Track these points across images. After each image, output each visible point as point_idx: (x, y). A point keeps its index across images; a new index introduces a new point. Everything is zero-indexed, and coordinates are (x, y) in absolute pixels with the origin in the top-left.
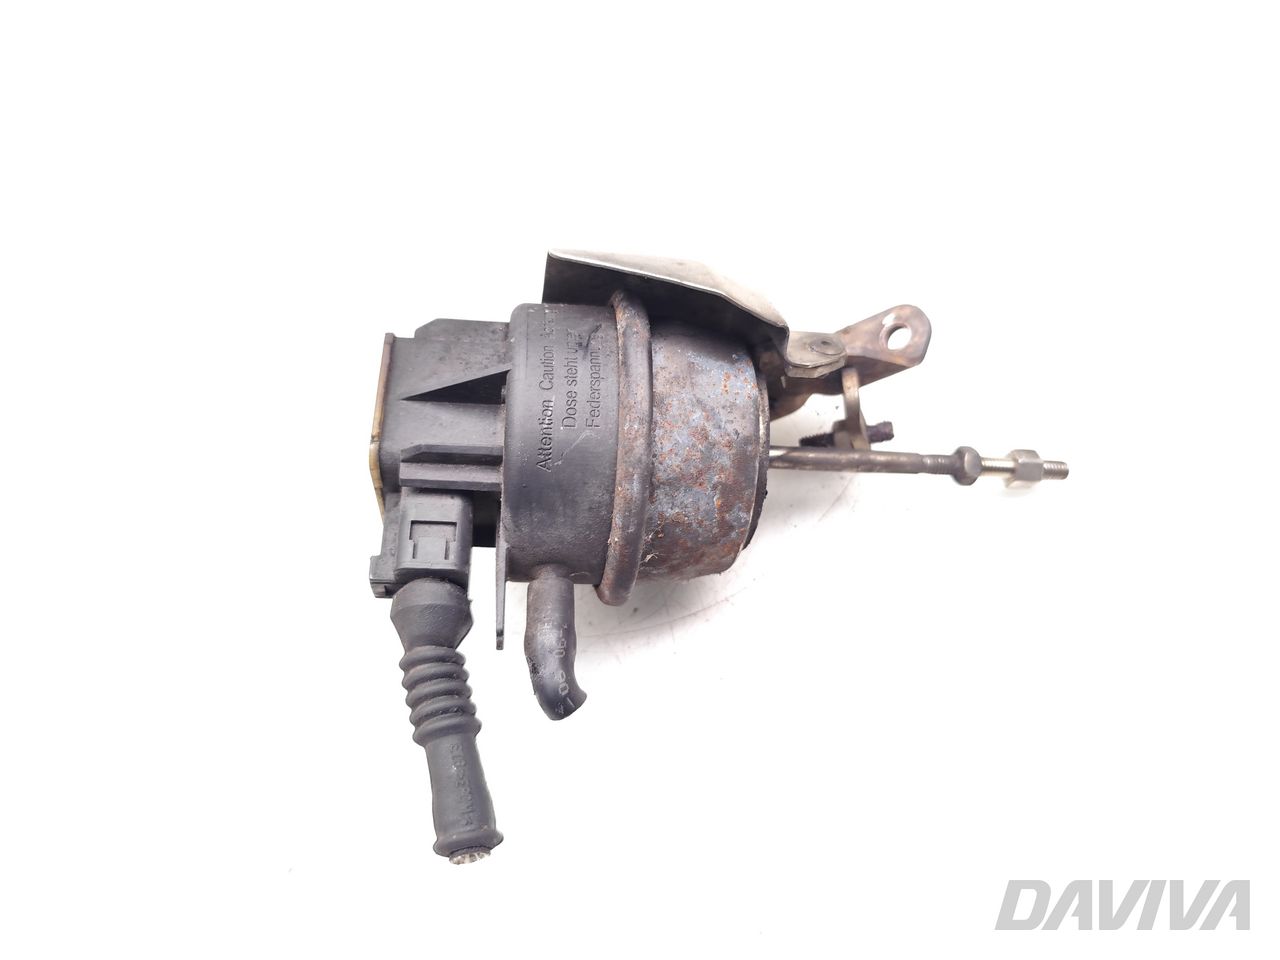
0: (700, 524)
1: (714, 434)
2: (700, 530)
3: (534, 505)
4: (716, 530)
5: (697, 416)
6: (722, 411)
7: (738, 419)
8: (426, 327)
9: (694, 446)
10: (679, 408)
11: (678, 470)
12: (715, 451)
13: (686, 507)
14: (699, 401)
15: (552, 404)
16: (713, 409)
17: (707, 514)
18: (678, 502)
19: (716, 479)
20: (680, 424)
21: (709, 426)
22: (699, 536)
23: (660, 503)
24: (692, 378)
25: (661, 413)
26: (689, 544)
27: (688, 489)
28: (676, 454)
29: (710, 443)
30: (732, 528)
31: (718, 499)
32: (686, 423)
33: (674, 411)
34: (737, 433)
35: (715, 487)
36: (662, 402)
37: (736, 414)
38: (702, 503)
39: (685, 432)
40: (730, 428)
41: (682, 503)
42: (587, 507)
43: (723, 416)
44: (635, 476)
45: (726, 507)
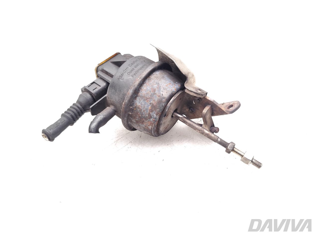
0: (144, 111)
1: (157, 92)
2: (144, 113)
3: (113, 88)
4: (147, 115)
5: (155, 86)
6: (162, 88)
7: (165, 92)
8: (126, 54)
9: (150, 91)
10: (153, 82)
11: (144, 95)
12: (155, 95)
13: (142, 104)
14: (158, 84)
15: (128, 69)
16: (160, 87)
17: (146, 109)
18: (141, 102)
19: (151, 102)
20: (150, 85)
21: (157, 90)
22: (143, 115)
23: (137, 101)
24: (161, 79)
25: (148, 81)
26: (140, 116)
27: (144, 100)
28: (146, 91)
29: (154, 93)
30: (151, 117)
31: (150, 107)
32: (152, 86)
33: (151, 82)
34: (162, 95)
35: (150, 104)
36: (150, 80)
37: (165, 91)
38: (146, 106)
39: (150, 87)
40: (161, 93)
41: (141, 103)
42: (123, 93)
43: (162, 89)
44: (132, 89)
45: (151, 111)
